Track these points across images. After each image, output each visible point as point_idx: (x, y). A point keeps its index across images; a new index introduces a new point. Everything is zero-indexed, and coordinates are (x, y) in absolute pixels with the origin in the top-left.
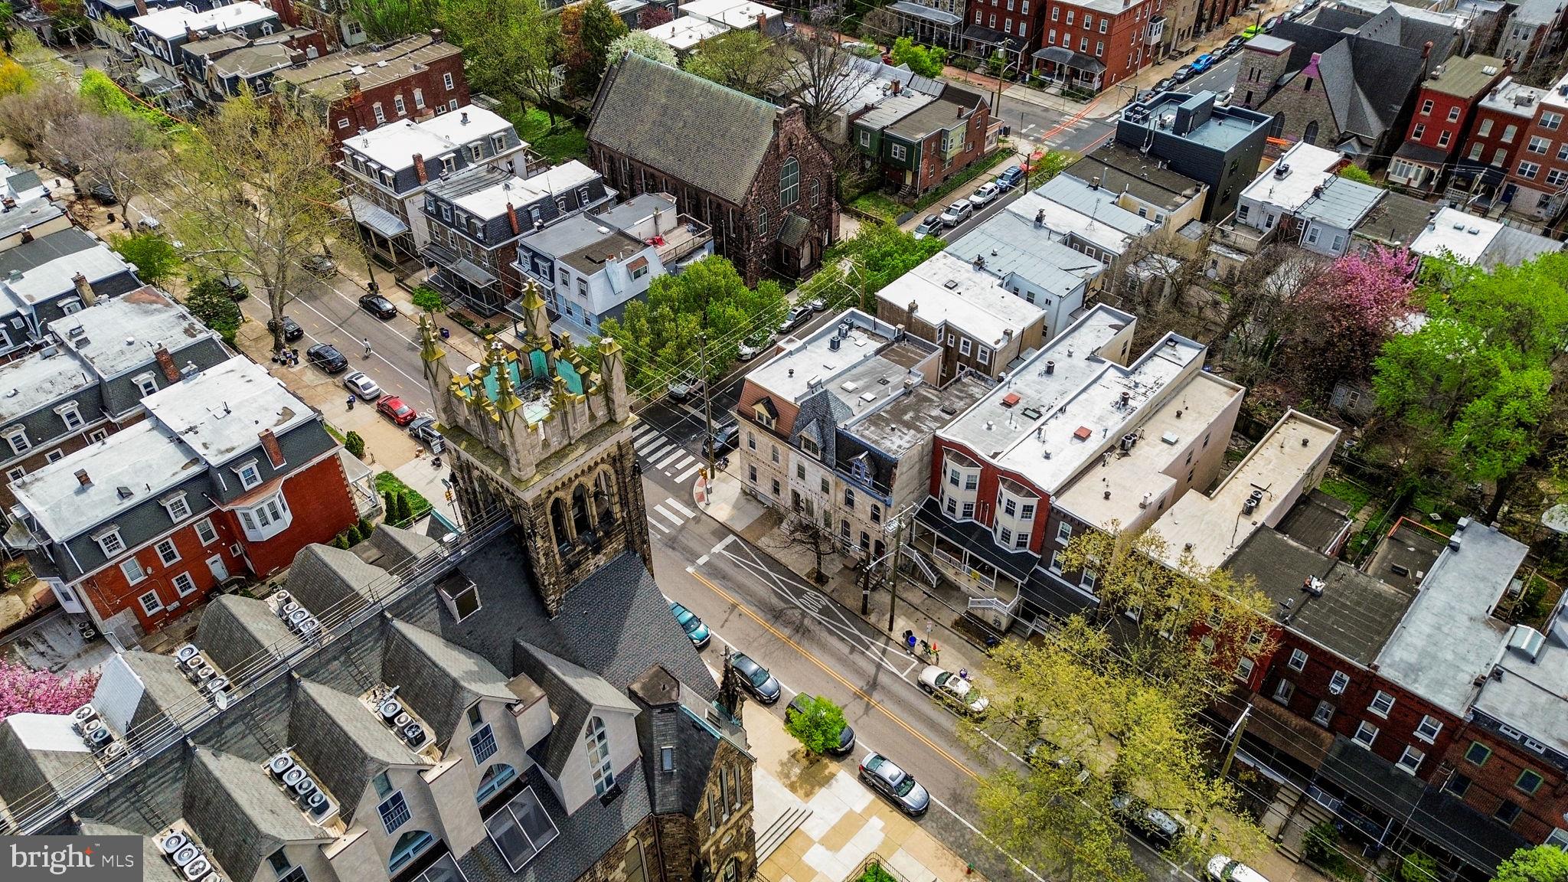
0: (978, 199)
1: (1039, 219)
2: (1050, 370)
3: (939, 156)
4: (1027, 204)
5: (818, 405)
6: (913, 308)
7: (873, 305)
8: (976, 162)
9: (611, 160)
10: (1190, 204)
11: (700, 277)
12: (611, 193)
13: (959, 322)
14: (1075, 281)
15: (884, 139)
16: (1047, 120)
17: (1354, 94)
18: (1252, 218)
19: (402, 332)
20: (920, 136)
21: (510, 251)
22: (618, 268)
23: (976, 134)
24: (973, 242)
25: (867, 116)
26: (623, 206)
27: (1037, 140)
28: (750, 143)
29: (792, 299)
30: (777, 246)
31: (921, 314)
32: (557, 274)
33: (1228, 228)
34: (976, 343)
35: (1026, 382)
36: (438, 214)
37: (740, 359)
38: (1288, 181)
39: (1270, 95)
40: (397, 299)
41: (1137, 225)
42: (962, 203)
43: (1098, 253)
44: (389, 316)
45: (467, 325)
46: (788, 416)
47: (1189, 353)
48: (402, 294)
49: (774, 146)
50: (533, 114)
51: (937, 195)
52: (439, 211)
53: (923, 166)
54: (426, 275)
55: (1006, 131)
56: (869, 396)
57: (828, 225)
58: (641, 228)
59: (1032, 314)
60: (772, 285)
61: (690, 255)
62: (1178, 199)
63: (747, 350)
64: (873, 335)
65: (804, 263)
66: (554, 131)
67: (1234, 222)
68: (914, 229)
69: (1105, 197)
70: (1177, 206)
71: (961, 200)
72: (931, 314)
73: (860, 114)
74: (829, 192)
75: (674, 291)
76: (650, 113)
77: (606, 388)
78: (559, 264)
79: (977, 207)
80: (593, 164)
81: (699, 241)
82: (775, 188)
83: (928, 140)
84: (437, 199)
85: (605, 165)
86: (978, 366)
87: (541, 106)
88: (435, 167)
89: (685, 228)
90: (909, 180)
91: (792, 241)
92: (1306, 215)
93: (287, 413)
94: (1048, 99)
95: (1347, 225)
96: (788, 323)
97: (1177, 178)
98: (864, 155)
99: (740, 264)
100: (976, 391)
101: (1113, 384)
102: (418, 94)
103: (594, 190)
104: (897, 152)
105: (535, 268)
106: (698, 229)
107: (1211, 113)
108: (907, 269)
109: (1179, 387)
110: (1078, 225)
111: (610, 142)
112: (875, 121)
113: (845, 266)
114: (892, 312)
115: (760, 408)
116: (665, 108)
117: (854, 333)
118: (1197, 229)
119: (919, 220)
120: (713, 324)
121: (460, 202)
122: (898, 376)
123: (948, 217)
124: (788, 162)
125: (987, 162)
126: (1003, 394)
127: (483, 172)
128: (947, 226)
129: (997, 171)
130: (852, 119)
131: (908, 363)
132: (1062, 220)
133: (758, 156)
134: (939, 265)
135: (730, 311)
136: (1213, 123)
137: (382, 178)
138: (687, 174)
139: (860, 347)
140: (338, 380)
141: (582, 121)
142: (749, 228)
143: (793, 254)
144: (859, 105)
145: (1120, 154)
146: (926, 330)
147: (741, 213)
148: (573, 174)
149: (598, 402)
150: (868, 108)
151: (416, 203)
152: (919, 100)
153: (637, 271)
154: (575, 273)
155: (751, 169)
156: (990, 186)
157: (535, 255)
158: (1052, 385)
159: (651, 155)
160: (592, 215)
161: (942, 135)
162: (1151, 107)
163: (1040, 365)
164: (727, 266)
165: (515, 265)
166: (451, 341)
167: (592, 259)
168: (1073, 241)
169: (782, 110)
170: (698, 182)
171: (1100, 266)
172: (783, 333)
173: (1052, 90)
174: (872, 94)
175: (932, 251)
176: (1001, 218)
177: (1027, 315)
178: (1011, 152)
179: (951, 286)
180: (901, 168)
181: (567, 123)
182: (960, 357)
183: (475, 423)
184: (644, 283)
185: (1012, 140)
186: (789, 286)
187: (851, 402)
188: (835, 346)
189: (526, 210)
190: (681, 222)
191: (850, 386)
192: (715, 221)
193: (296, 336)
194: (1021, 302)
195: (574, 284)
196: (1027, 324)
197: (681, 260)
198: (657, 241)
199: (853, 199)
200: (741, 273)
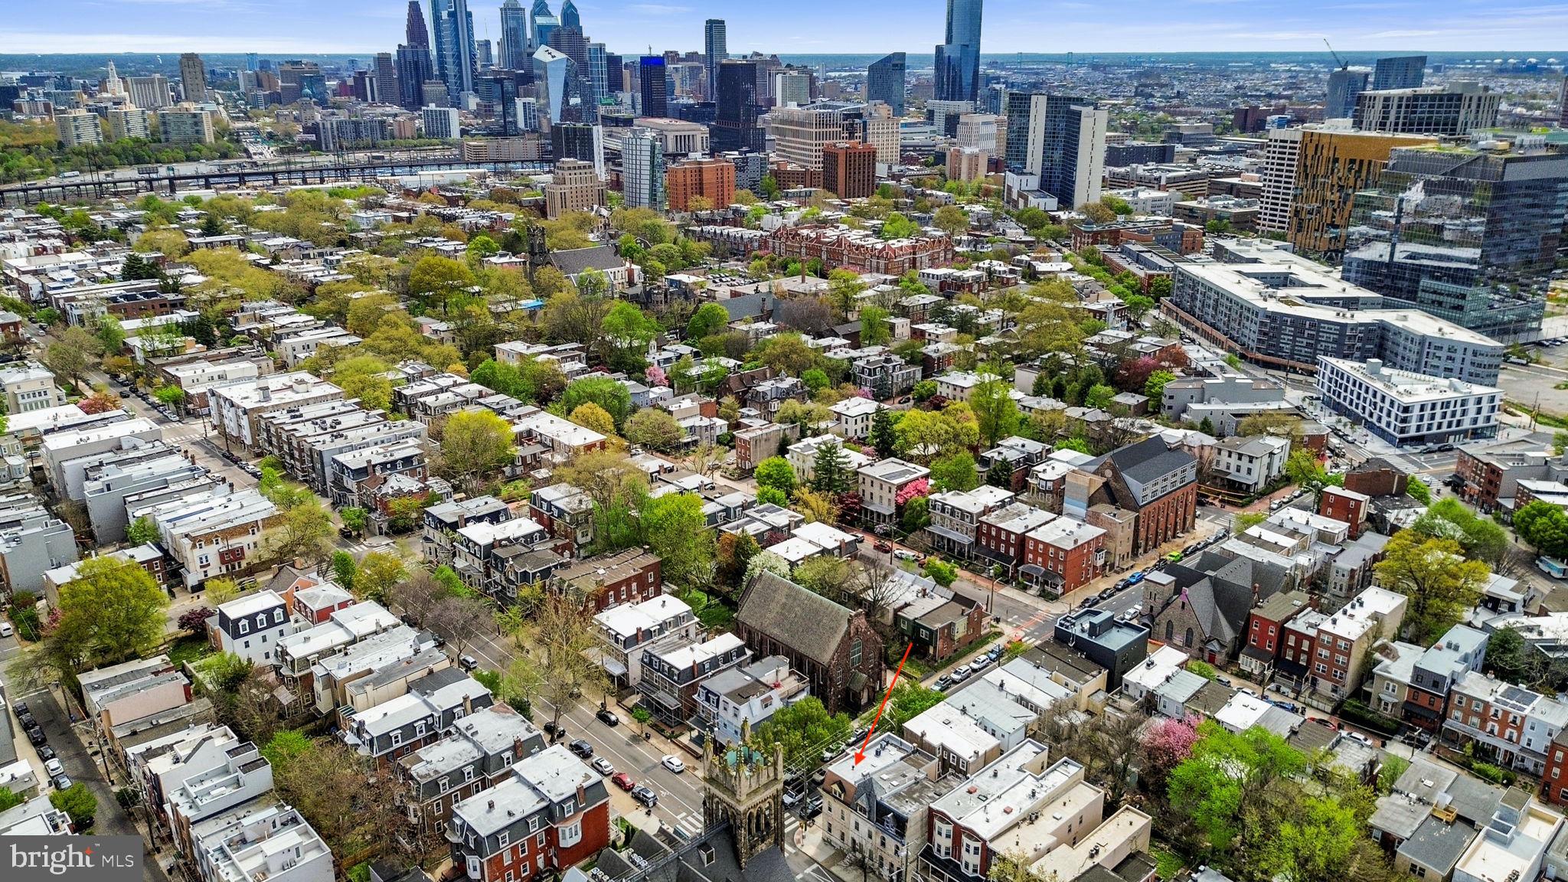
0: (975, 666)
1: (1002, 685)
2: (995, 775)
3: (950, 637)
4: (996, 675)
5: (867, 786)
6: (923, 735)
7: (901, 732)
8: (975, 641)
9: (750, 633)
10: (1097, 680)
11: (803, 709)
12: (749, 653)
13: (949, 745)
14: (1019, 724)
15: (915, 626)
16: (1026, 613)
17: (1215, 612)
18: (1131, 691)
19: (621, 734)
20: (938, 626)
21: (693, 688)
22: (756, 702)
23: (974, 624)
24: (962, 697)
25: (906, 610)
26: (758, 663)
27: (1018, 627)
28: (834, 630)
29: (855, 724)
30: (847, 690)
31: (928, 738)
32: (721, 704)
33: (1116, 697)
34: (959, 758)
35: (981, 781)
36: (650, 664)
37: (824, 761)
38: (1154, 670)
39: (1164, 608)
40: (618, 713)
41: (1060, 692)
42: (964, 668)
43: (1034, 708)
44: (614, 724)
45: (661, 732)
46: (851, 791)
47: (1074, 769)
48: (620, 710)
49: (848, 632)
50: (696, 594)
51: (951, 661)
52: (650, 662)
53: (940, 644)
54: (635, 699)
55: (998, 620)
56: (895, 783)
57: (878, 677)
58: (768, 678)
59: (992, 742)
60: (844, 716)
61: (795, 695)
62: (1088, 677)
63: (828, 755)
64: (900, 749)
65: (864, 701)
66: (708, 606)
67: (1121, 693)
68: (931, 684)
69: (1042, 674)
70: (1086, 681)
71: (964, 666)
72: (933, 739)
73: (901, 608)
74: (880, 658)
75: (788, 717)
76: (775, 608)
77: (775, 764)
78: (722, 698)
79: (974, 671)
80: (739, 635)
81: (801, 685)
82: (848, 656)
83: (943, 629)
84: (651, 655)
85: (745, 635)
86: (960, 771)
87: (700, 589)
88: (648, 634)
89: (793, 677)
90: (931, 651)
91: (856, 687)
92: (1159, 692)
93: (587, 777)
94: (1028, 599)
95: (1182, 700)
96: (853, 739)
97: (1090, 663)
98: (902, 633)
99: (825, 700)
100: (954, 784)
101: (1030, 783)
102: (634, 585)
103: (740, 651)
104: (923, 634)
105: (708, 699)
106: (801, 679)
107: (1111, 624)
108: (922, 710)
109: (1067, 789)
110: (1025, 691)
111: (751, 622)
112: (910, 614)
113: (888, 706)
114: (912, 737)
115: (835, 787)
116: (785, 604)
117: (889, 747)
118: (1102, 696)
119: (936, 678)
120: (809, 737)
121: (665, 657)
122: (912, 773)
123: (956, 677)
124: (856, 641)
125: (984, 641)
126: (968, 786)
127: (676, 638)
128: (954, 682)
129: (989, 647)
130: (896, 611)
131: (918, 766)
132: (1016, 687)
133: (838, 638)
134: (940, 710)
135: (820, 730)
136: (1114, 630)
137: (617, 641)
138: (796, 645)
139: (892, 755)
140: (588, 761)
141: (732, 605)
142: (831, 679)
143: (857, 696)
144: (901, 603)
145: (1056, 646)
146: (931, 749)
147: (826, 671)
148: (728, 641)
149: (771, 769)
150: (907, 605)
151: (635, 655)
152: (939, 601)
153: (766, 704)
154: (732, 704)
155: (834, 645)
156: (983, 657)
157: (709, 692)
158: (996, 782)
159: (775, 632)
160: (739, 666)
161: (951, 626)
162: (1076, 618)
163: (991, 772)
164: (819, 703)
165: (695, 697)
166: (652, 740)
167: (741, 695)
168: (1021, 700)
169: (853, 613)
170: (802, 650)
171: (1035, 716)
172: (849, 745)
173: (1031, 592)
174: (909, 597)
175: (938, 701)
176: (981, 681)
177: (989, 742)
178: (1000, 634)
179: (947, 723)
180: (926, 644)
181: (717, 601)
182: (951, 765)
183: (721, 776)
184: (771, 710)
185: (1002, 626)
186: (854, 716)
187: (885, 786)
188: (878, 754)
189: (702, 664)
190: (791, 673)
191: (885, 777)
192: (811, 674)
193: (562, 735)
194: (987, 736)
195: (731, 711)
196: (988, 748)
197: (790, 697)
198: (777, 686)
199: (896, 661)
200: (826, 707)
